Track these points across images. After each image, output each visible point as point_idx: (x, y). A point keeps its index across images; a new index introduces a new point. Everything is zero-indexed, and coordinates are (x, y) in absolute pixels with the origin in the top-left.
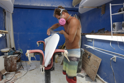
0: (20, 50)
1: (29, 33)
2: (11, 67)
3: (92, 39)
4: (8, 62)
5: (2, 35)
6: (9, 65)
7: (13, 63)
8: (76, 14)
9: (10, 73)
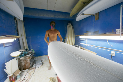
0: (32, 50)
1: (38, 37)
2: (25, 65)
3: (85, 39)
4: (22, 62)
5: (14, 40)
6: (23, 64)
7: (26, 62)
8: (70, 23)
9: (24, 71)
